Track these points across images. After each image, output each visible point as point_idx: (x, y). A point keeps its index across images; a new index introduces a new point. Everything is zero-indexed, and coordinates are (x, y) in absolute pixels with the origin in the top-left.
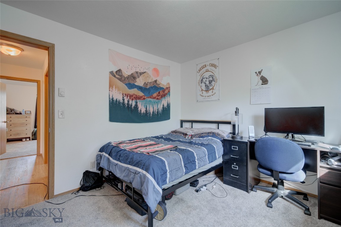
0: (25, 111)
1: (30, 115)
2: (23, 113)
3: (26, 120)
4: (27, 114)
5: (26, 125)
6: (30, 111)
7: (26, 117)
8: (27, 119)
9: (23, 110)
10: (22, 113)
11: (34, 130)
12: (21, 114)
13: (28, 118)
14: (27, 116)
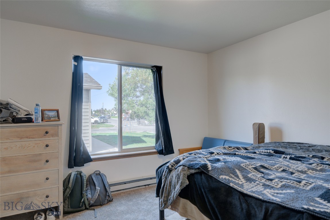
0: (43, 111)
1: (58, 125)
2: (36, 117)
3: (47, 146)
4: (49, 119)
5: (47, 161)
6: (58, 111)
7: (47, 133)
8: (48, 140)
9: (37, 105)
10: (33, 117)
11: (70, 175)
12: (30, 120)
13: (53, 136)
14: (48, 129)
